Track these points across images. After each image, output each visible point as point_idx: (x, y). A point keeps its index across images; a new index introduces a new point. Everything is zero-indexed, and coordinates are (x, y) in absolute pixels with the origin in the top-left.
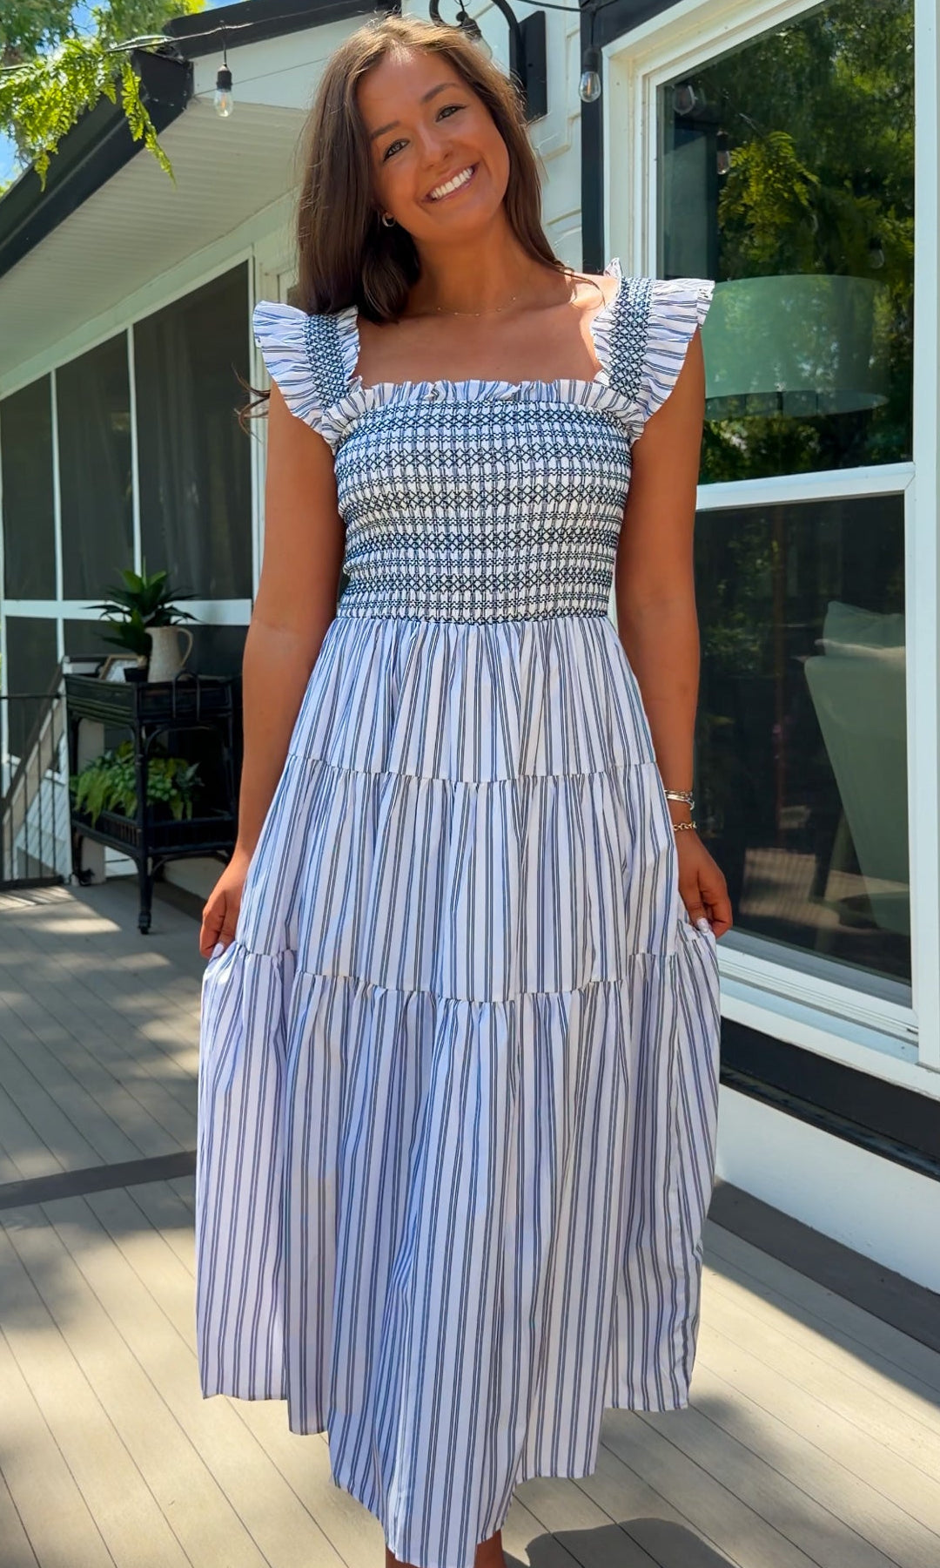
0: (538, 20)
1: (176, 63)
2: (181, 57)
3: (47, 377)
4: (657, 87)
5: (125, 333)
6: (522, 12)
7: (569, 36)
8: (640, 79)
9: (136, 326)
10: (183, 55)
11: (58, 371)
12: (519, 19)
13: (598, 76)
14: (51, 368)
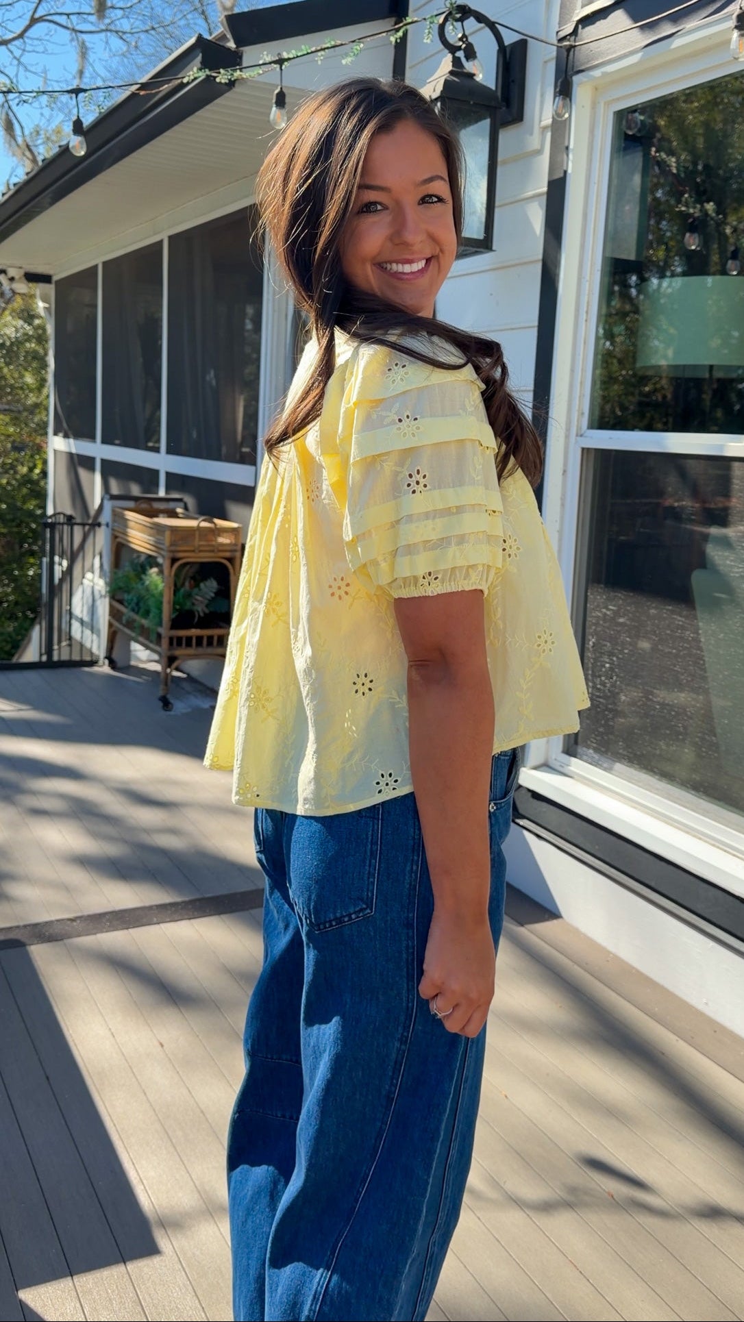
0: (521, 47)
1: (229, 49)
2: (231, 45)
3: (96, 266)
4: (615, 113)
5: (160, 243)
6: (509, 38)
7: (545, 62)
8: (602, 105)
9: (170, 238)
10: (235, 43)
11: (105, 264)
12: (507, 43)
13: (568, 99)
14: (99, 261)
